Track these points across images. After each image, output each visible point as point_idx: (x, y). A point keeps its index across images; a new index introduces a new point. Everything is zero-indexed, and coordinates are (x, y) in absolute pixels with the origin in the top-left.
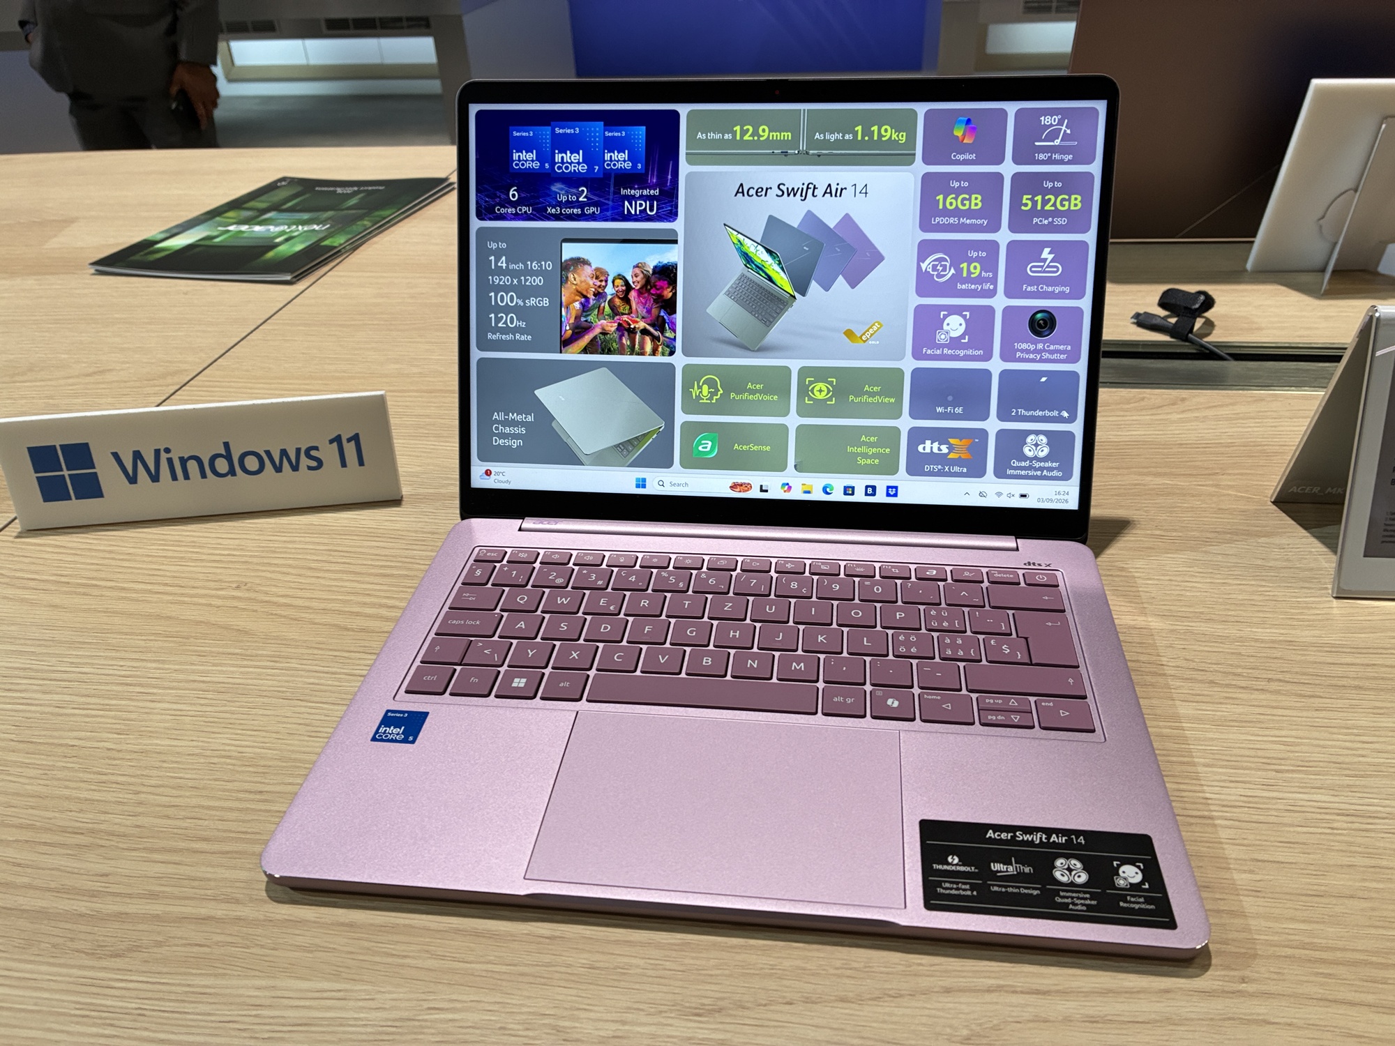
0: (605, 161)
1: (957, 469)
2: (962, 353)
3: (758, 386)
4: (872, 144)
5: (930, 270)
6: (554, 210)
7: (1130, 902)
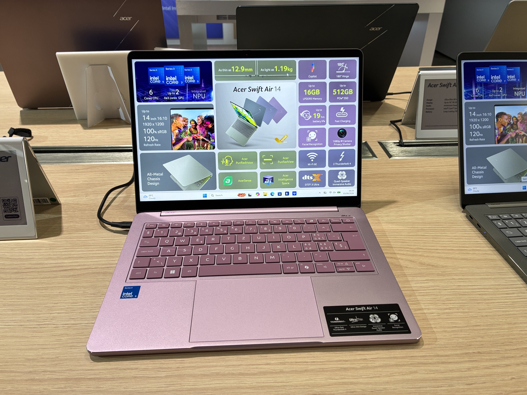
0: (185, 80)
1: (316, 184)
2: (315, 145)
3: (246, 159)
4: (281, 72)
5: (303, 116)
6: (167, 98)
7: (395, 326)
